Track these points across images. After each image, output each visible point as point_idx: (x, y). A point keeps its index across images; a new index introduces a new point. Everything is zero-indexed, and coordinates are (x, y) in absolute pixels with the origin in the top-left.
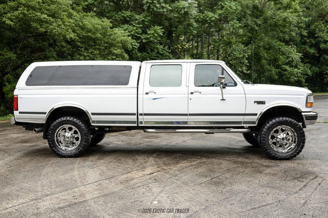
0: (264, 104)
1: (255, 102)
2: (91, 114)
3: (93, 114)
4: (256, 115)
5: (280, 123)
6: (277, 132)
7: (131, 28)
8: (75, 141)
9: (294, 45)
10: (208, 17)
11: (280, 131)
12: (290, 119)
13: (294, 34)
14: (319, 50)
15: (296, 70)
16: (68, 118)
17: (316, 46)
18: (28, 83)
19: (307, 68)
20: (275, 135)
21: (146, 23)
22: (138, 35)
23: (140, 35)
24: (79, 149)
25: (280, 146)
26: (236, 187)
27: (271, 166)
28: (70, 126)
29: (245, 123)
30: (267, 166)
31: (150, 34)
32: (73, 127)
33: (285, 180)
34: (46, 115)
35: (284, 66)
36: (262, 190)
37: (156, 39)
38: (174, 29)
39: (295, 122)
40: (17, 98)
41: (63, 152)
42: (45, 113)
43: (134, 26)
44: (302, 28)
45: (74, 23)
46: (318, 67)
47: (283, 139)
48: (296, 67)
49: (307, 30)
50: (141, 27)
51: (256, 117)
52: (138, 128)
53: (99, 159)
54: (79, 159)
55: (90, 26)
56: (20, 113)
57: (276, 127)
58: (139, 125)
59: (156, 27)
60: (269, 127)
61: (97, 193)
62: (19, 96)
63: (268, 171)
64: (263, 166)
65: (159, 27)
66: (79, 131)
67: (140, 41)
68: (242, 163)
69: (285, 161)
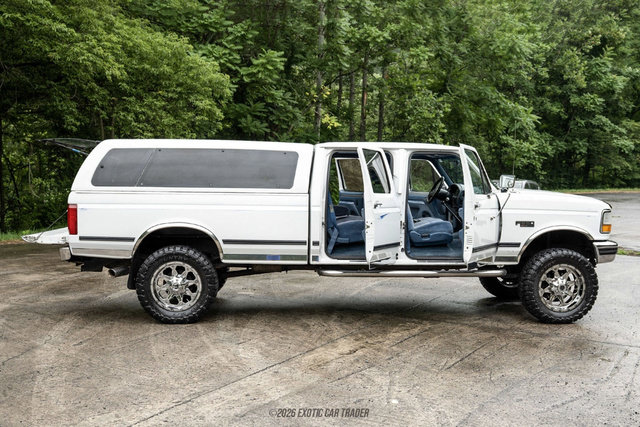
0: (533, 226)
1: (517, 223)
2: (221, 243)
3: (225, 242)
4: (518, 245)
5: (559, 260)
6: (551, 275)
7: (219, 51)
8: (189, 293)
9: (523, 95)
10: (369, 36)
11: (557, 273)
12: (575, 254)
13: (524, 73)
14: (567, 106)
15: (526, 144)
16: (178, 249)
17: (563, 99)
18: (97, 181)
19: (546, 141)
20: (549, 281)
21: (249, 42)
22: (233, 68)
23: (238, 68)
24: (198, 307)
25: (556, 300)
26: (510, 373)
27: (547, 335)
28: (180, 264)
29: (498, 259)
30: (541, 335)
31: (257, 65)
32: (186, 266)
33: (581, 359)
34: (134, 243)
35: (504, 137)
36: (554, 377)
37: (271, 77)
38: (300, 56)
39: (583, 257)
40: (76, 210)
41: (167, 313)
42: (132, 240)
43: (226, 47)
44: (539, 63)
45: (118, 43)
46: (566, 141)
47: (562, 288)
48: (526, 139)
49: (546, 66)
50: (239, 50)
51: (518, 250)
52: (309, 267)
53: (236, 326)
54: (199, 327)
55: (146, 48)
56: (81, 238)
57: (551, 266)
58: (312, 262)
59: (270, 51)
60: (540, 268)
61: (283, 388)
62: (79, 207)
63: (546, 343)
64: (534, 335)
65: (276, 54)
66: (199, 274)
67: (237, 80)
68: (498, 330)
69: (566, 326)
